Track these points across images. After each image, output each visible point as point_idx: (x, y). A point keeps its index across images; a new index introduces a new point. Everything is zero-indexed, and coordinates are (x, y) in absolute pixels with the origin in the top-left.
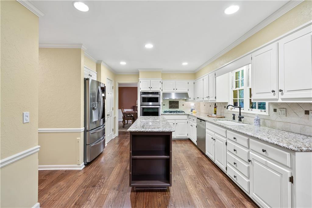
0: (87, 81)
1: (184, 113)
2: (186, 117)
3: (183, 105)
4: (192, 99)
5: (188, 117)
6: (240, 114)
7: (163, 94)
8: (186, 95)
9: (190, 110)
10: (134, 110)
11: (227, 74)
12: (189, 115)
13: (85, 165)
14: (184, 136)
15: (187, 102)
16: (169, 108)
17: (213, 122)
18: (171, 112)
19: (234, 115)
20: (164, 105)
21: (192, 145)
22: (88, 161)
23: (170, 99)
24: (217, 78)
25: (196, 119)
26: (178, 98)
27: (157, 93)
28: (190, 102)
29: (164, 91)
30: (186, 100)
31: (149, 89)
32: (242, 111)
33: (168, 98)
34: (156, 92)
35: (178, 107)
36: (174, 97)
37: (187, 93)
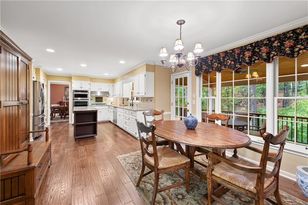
0: (35, 82)
1: (105, 105)
2: (107, 107)
3: (106, 100)
4: (112, 96)
5: (109, 107)
6: (132, 103)
7: (91, 92)
8: (108, 93)
9: (111, 103)
10: (60, 105)
11: (129, 83)
12: (109, 106)
13: (33, 139)
14: (106, 119)
15: (108, 98)
16: (96, 102)
17: (123, 107)
18: (97, 104)
19: (131, 104)
20: (92, 100)
21: (111, 124)
22: (35, 136)
23: (96, 95)
24: (124, 85)
25: (112, 107)
26: (102, 95)
27: (87, 91)
28: (110, 98)
29: (92, 90)
30: (107, 96)
31: (80, 88)
32: (133, 102)
33: (94, 95)
34: (85, 91)
35: (102, 101)
36: (99, 94)
37: (108, 92)
